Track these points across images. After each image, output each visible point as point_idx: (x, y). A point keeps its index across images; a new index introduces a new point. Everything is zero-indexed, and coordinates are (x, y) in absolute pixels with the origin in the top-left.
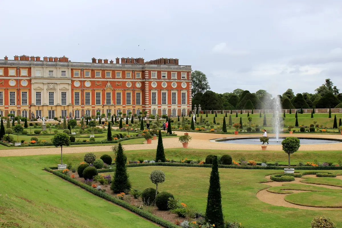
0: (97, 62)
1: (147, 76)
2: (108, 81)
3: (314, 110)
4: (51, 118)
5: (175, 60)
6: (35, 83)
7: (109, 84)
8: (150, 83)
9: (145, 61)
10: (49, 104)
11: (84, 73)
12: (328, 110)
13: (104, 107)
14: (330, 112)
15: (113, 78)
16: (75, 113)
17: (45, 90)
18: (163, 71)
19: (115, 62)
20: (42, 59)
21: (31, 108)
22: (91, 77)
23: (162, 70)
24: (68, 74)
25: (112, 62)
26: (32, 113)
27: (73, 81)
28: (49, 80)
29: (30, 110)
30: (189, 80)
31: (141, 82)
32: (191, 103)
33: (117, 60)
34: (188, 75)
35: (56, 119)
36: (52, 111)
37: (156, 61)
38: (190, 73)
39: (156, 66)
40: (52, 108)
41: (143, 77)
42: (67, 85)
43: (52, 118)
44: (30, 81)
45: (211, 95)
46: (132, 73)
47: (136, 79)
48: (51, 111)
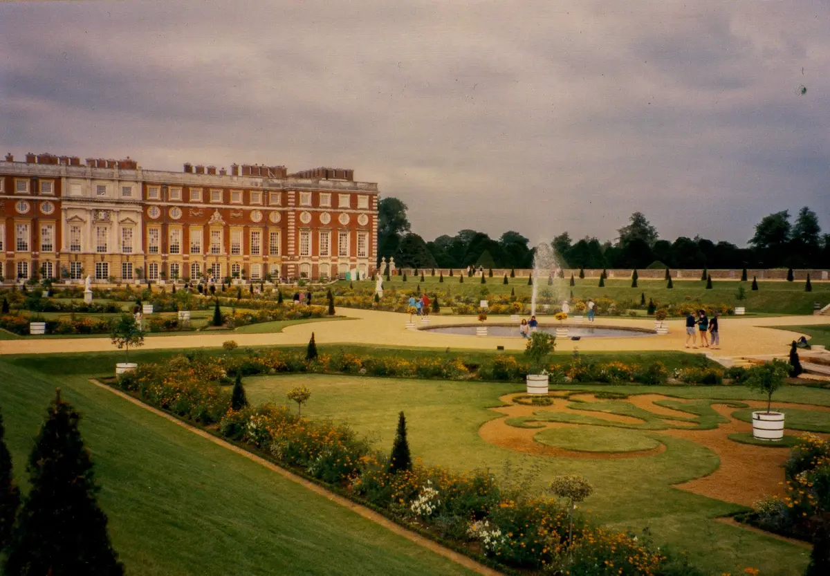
0: (194, 170)
1: (291, 201)
2: (214, 209)
3: (605, 272)
4: (100, 278)
5: (346, 172)
6: (68, 208)
7: (217, 215)
8: (298, 214)
9: (288, 173)
10: (98, 251)
11: (167, 191)
12: (632, 271)
13: (208, 259)
14: (635, 276)
15: (224, 204)
16: (149, 268)
17: (89, 223)
18: (322, 192)
19: (229, 172)
20: (83, 162)
21: (61, 257)
22: (181, 200)
23: (321, 189)
24: (136, 193)
25: (223, 173)
26: (61, 266)
27: (145, 207)
28: (96, 204)
29: (58, 262)
30: (372, 210)
31: (280, 212)
32: (376, 255)
33: (235, 169)
34: (371, 202)
35: (112, 279)
36: (104, 264)
37: (310, 172)
38: (374, 197)
39: (309, 181)
40: (103, 259)
41: (285, 203)
42: (135, 214)
43: (104, 278)
44: (58, 204)
45: (414, 240)
46: (264, 194)
47: (270, 206)
48: (100, 264)
